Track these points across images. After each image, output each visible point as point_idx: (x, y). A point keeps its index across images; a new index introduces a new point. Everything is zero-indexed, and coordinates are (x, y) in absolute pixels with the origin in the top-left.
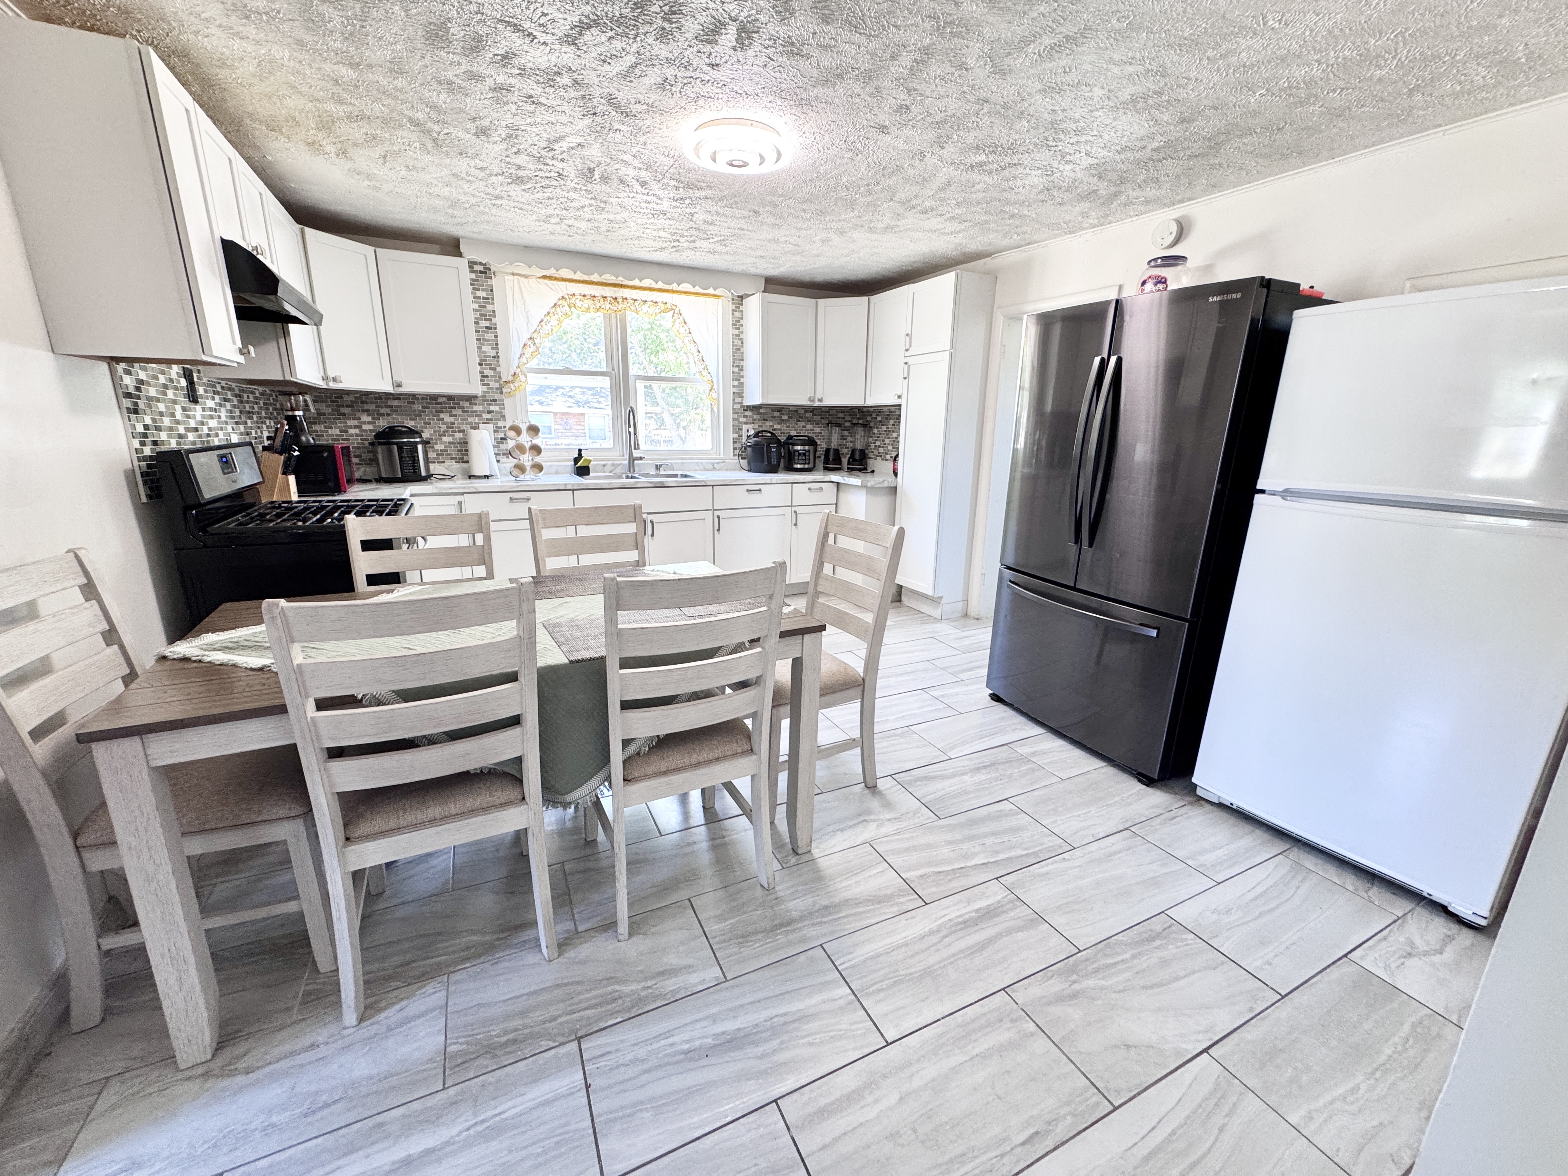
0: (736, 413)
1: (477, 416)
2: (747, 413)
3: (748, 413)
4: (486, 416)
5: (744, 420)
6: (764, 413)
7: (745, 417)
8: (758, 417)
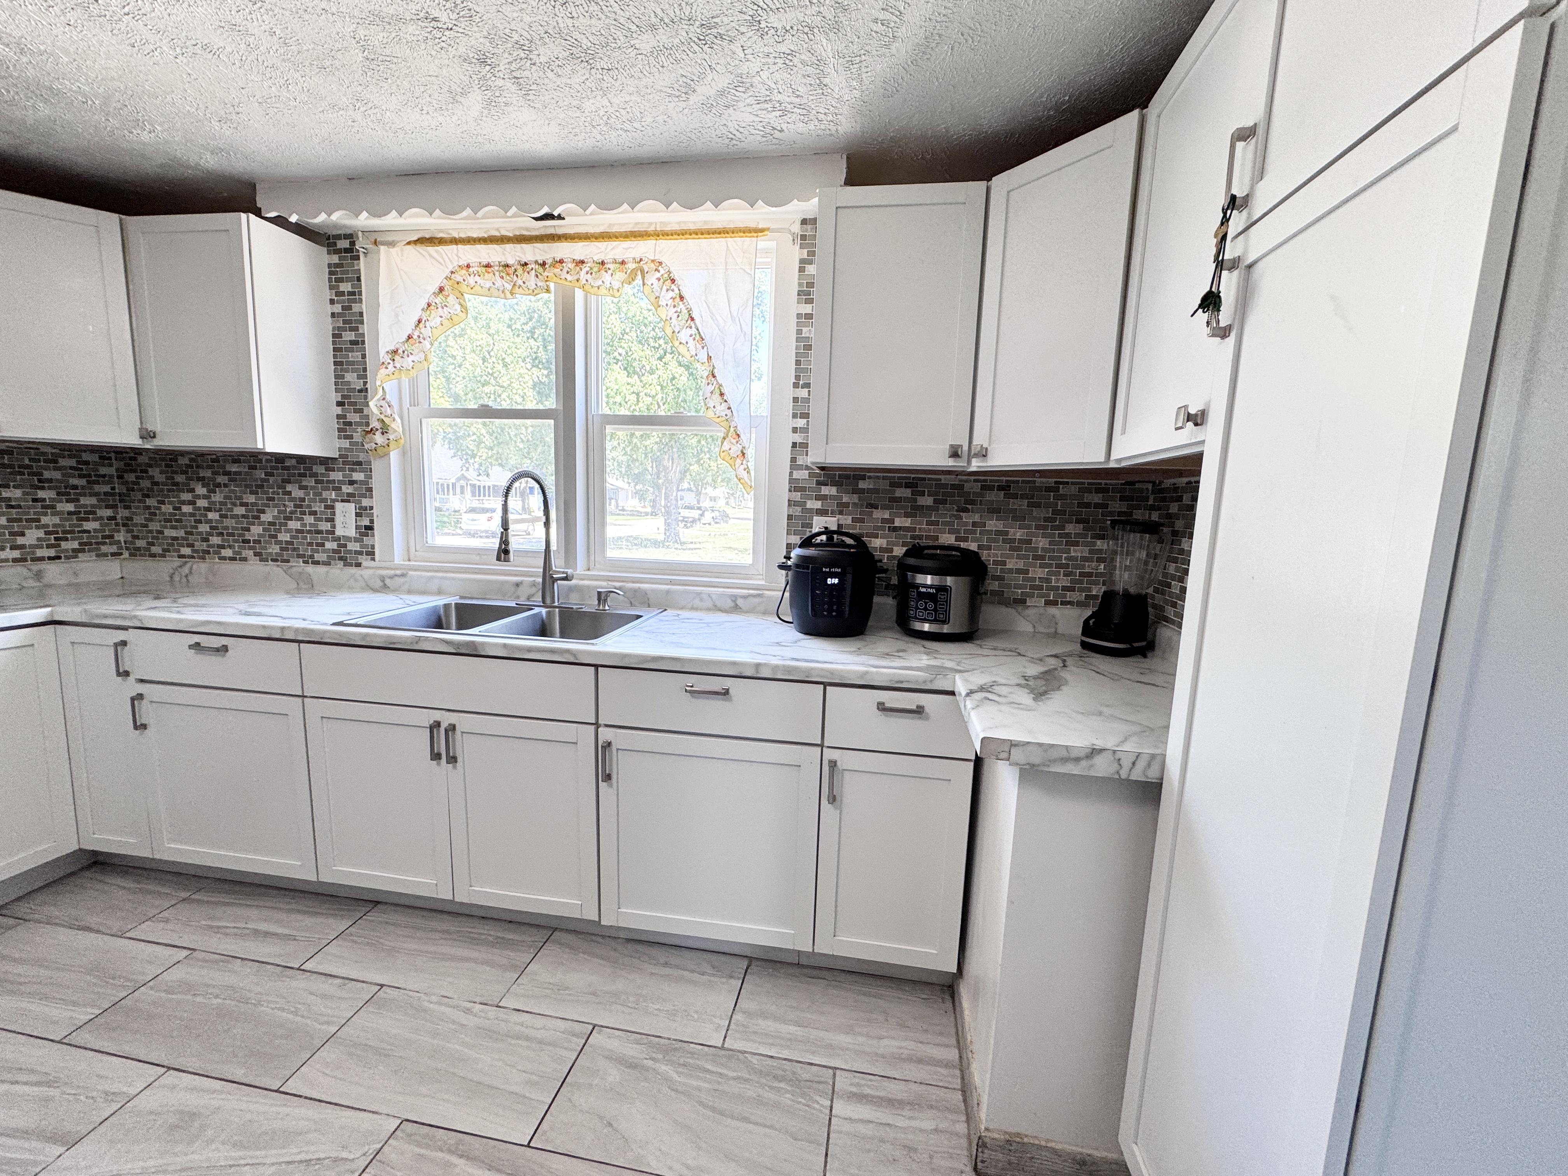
0: (796, 489)
1: (335, 489)
2: (826, 490)
3: (829, 490)
4: (346, 489)
5: (818, 505)
6: (869, 490)
7: (818, 498)
8: (855, 498)
